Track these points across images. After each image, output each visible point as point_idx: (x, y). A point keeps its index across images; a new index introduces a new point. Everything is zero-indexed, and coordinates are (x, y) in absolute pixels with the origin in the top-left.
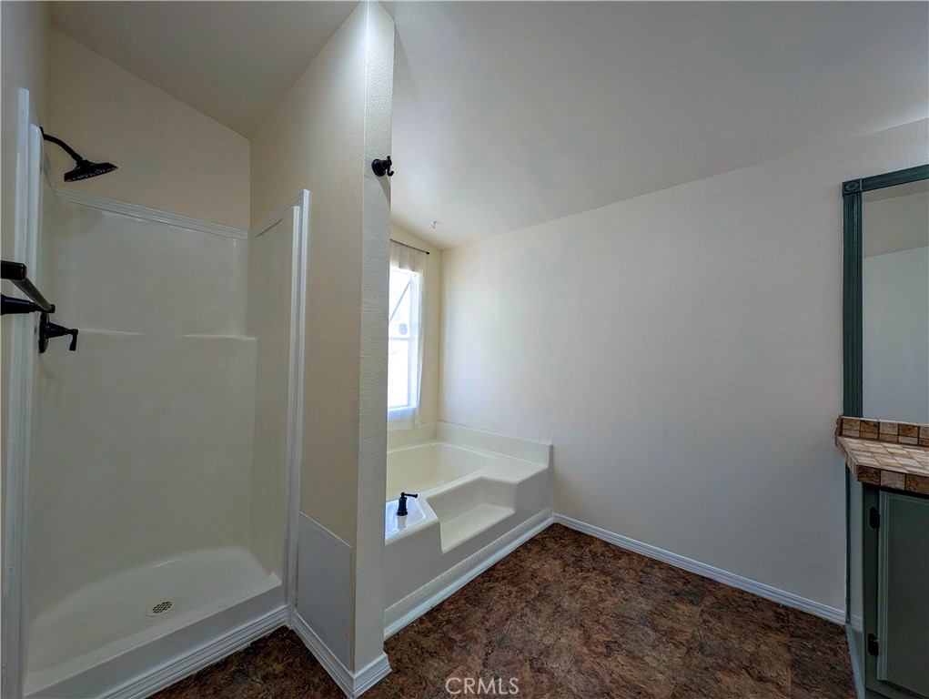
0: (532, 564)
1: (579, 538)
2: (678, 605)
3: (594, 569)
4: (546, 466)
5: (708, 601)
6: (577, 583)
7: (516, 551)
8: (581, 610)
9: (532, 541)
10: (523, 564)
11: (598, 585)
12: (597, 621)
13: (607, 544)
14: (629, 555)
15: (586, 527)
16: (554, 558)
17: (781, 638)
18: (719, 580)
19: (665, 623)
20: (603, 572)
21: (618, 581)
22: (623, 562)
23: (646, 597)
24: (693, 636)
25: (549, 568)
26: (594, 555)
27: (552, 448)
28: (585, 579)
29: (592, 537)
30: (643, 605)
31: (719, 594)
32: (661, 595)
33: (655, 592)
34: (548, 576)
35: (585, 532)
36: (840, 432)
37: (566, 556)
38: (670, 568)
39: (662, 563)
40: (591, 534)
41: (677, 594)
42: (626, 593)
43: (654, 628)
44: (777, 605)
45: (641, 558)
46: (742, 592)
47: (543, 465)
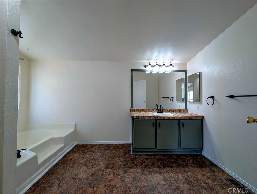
0: (70, 157)
1: (83, 146)
2: (106, 151)
3: (88, 151)
4: (74, 130)
5: (112, 148)
6: (84, 156)
7: (65, 156)
8: (85, 161)
9: (70, 151)
10: (68, 158)
11: (89, 154)
12: (89, 162)
13: (90, 145)
14: (96, 145)
15: (85, 143)
16: (77, 153)
17: (123, 149)
18: (113, 144)
19: (104, 156)
20: (90, 151)
21: (94, 152)
22: (94, 148)
23: (100, 152)
24: (109, 156)
25: (76, 156)
26: (87, 148)
27: (76, 124)
28: (85, 155)
29: (87, 145)
30: (99, 154)
31: (113, 146)
32: (103, 151)
33: (102, 151)
34: (76, 158)
35: (85, 144)
36: (130, 111)
37: (80, 151)
38: (105, 145)
39: (103, 144)
40: (87, 144)
41: (106, 149)
42: (95, 153)
43: (102, 158)
44: (122, 144)
45: (98, 145)
46: (117, 144)
47: (73, 130)
